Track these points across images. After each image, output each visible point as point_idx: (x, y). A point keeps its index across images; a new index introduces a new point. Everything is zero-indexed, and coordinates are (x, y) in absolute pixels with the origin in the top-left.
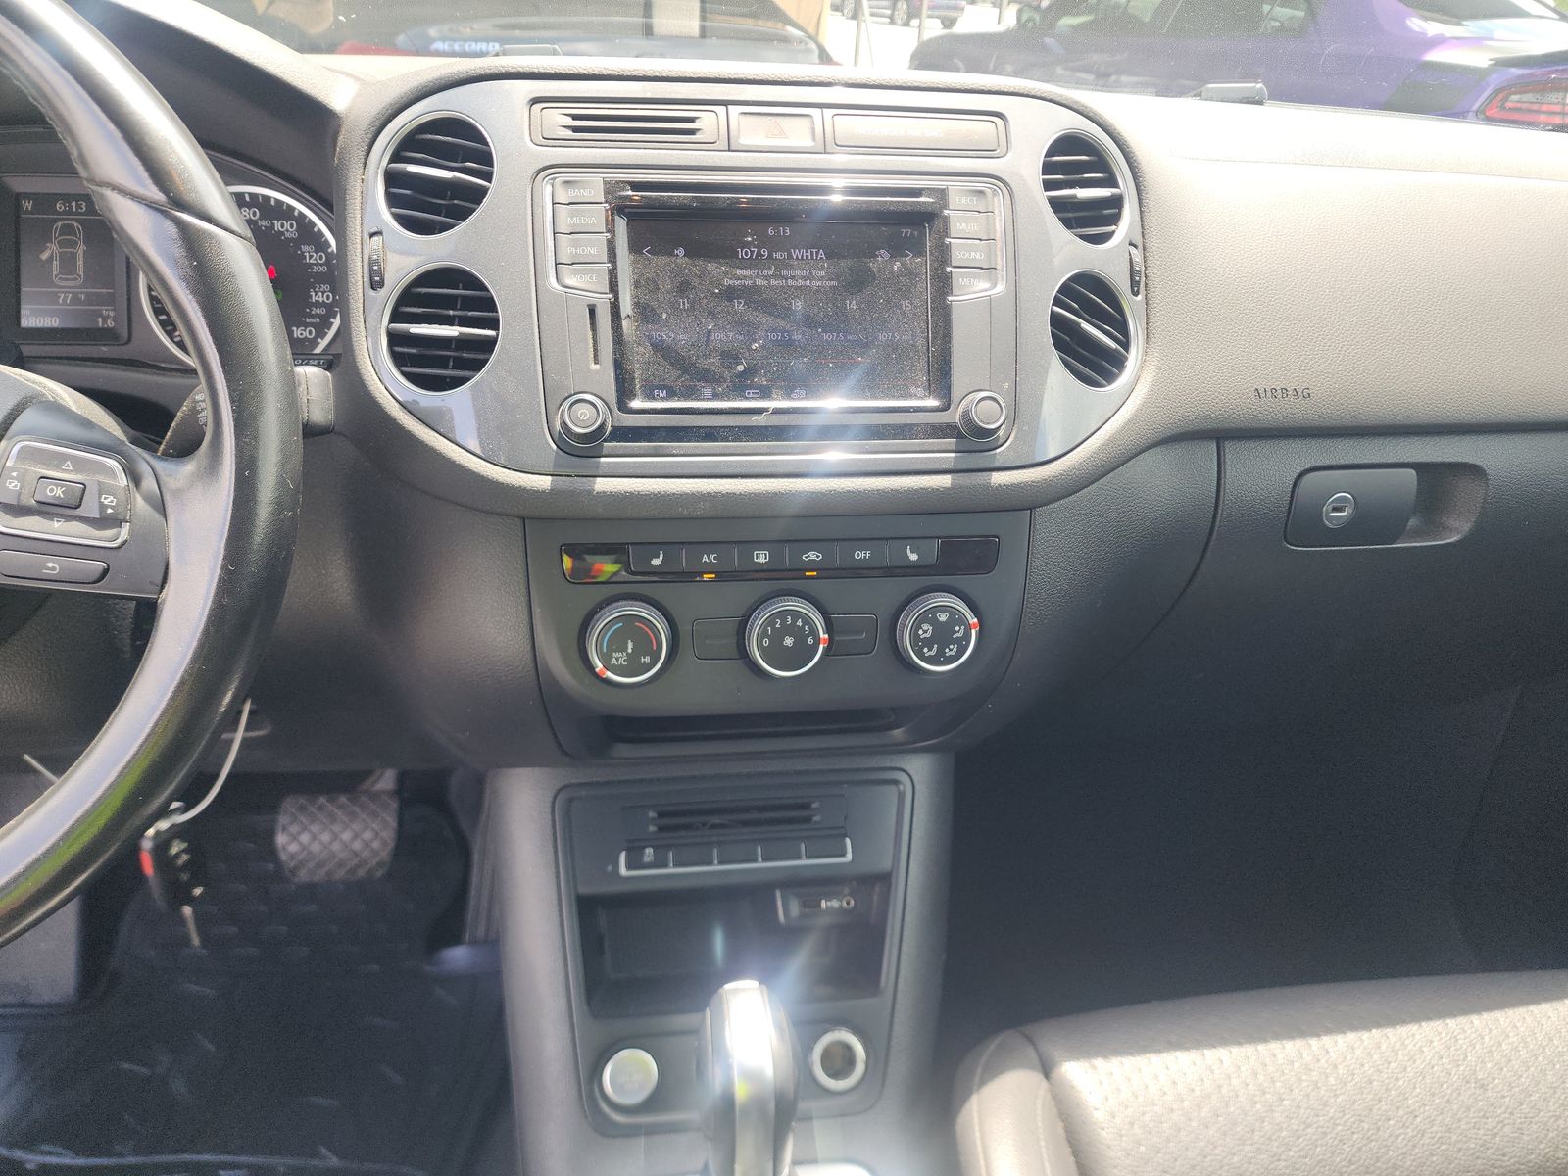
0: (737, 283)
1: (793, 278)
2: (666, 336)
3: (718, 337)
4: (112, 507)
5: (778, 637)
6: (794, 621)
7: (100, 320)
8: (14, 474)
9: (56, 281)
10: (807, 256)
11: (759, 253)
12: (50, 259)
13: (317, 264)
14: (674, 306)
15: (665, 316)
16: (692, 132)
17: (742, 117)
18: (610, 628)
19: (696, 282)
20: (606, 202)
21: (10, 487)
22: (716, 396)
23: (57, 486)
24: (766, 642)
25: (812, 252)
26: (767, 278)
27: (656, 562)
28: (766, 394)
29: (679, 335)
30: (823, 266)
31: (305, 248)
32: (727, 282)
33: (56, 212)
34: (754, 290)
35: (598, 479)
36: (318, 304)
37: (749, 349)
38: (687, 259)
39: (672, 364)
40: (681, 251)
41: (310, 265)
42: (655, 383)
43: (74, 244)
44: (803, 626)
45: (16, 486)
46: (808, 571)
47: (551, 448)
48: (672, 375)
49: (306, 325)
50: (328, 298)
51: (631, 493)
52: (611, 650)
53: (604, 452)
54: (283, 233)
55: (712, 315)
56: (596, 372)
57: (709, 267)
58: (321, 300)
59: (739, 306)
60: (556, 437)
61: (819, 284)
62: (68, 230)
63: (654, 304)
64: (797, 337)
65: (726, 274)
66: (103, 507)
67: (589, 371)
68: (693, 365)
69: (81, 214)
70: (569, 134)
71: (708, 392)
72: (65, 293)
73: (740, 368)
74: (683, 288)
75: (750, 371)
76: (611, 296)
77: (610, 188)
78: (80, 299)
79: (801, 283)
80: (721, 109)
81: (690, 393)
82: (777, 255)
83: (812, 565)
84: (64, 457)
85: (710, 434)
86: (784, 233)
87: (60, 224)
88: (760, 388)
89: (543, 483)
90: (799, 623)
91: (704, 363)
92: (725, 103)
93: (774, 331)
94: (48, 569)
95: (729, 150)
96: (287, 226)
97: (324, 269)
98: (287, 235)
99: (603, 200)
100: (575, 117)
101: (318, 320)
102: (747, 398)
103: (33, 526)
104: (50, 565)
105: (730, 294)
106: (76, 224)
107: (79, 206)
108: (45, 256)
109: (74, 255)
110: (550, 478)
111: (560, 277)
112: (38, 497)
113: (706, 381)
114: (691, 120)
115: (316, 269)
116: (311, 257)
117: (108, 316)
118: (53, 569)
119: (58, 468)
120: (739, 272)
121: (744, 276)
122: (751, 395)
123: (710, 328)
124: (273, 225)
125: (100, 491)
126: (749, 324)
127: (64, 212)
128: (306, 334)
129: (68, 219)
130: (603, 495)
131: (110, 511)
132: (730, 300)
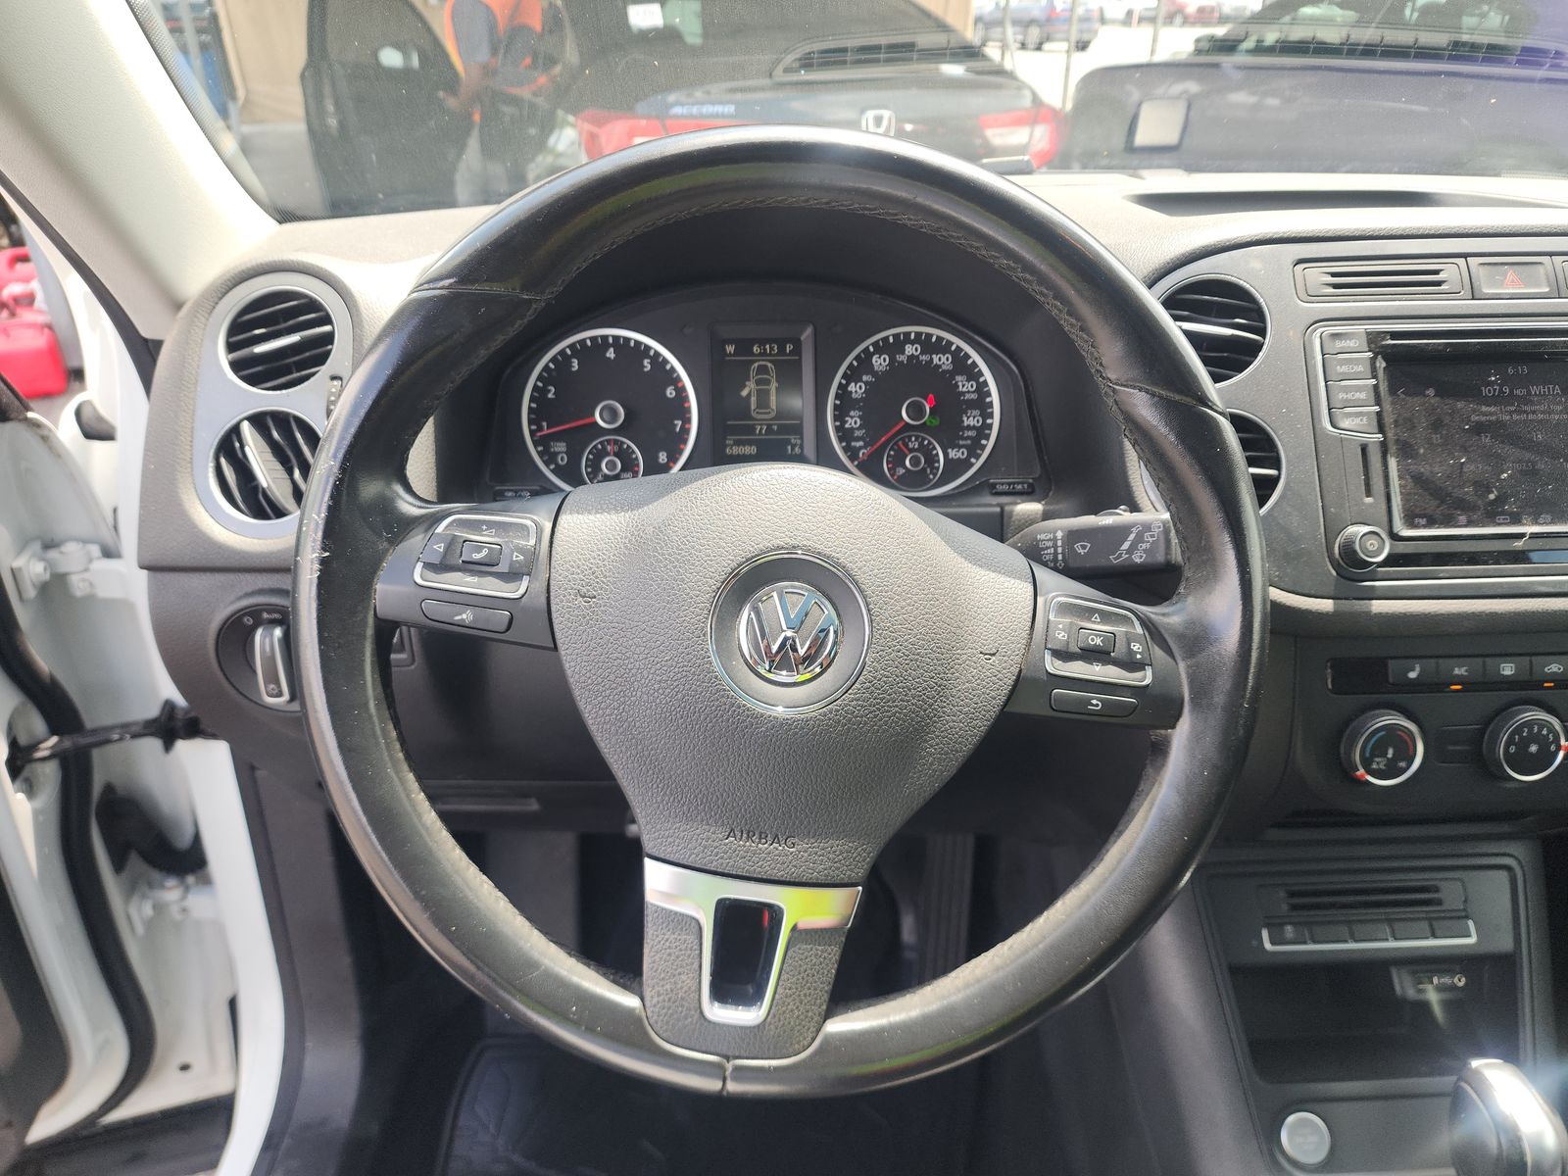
0: (1483, 419)
1: (1534, 412)
2: (1424, 469)
3: (1470, 468)
4: (1140, 653)
5: (1524, 744)
6: (1540, 730)
7: (789, 448)
8: (1061, 626)
9: (754, 414)
10: (1544, 392)
11: (1501, 391)
12: (749, 395)
13: (969, 392)
14: (1429, 441)
15: (1422, 451)
16: (1439, 284)
17: (1481, 268)
18: (1373, 736)
19: (1447, 420)
20: (1370, 351)
21: (1060, 637)
22: (1470, 524)
23: (1096, 635)
24: (1512, 749)
25: (1549, 388)
26: (1511, 413)
27: (1412, 675)
28: (1516, 520)
29: (1437, 468)
30: (1560, 402)
31: (959, 378)
32: (1474, 418)
33: (753, 354)
34: (1500, 424)
35: (1374, 602)
36: (969, 428)
37: (1499, 480)
38: (1438, 399)
39: (1431, 494)
40: (1431, 392)
41: (963, 393)
42: (1417, 511)
43: (767, 382)
44: (1548, 735)
45: (1064, 636)
46: (1547, 682)
47: (1331, 574)
48: (1431, 505)
49: (960, 447)
50: (978, 421)
51: (1405, 614)
52: (1373, 755)
53: (1379, 576)
54: (940, 366)
55: (1465, 449)
56: (1370, 505)
57: (1460, 405)
58: (972, 424)
59: (1486, 440)
60: (1335, 564)
61: (1557, 417)
62: (762, 370)
63: (1412, 441)
64: (1540, 466)
65: (1474, 411)
66: (1131, 652)
67: (1364, 504)
68: (1449, 495)
69: (774, 355)
70: (1331, 290)
71: (1463, 519)
72: (761, 425)
73: (1492, 497)
74: (1436, 425)
75: (1501, 500)
76: (1381, 436)
77: (1373, 338)
78: (773, 430)
79: (1541, 416)
80: (1461, 261)
81: (1448, 522)
82: (1518, 392)
83: (1553, 677)
84: (1093, 611)
85: (1473, 559)
86: (1523, 371)
87: (756, 365)
88: (1511, 514)
89: (1326, 605)
90: (1545, 732)
91: (1457, 493)
92: (1465, 256)
93: (1520, 461)
94: (1093, 705)
95: (1473, 299)
96: (944, 359)
97: (974, 396)
98: (944, 367)
99: (1367, 349)
100: (1334, 275)
101: (969, 442)
102: (1499, 524)
103: (1078, 669)
104: (1094, 702)
105: (1479, 429)
106: (769, 365)
107: (771, 349)
108: (744, 393)
109: (767, 392)
110: (1331, 601)
111: (1335, 420)
112: (1081, 645)
113: (1462, 510)
114: (1436, 272)
115: (967, 396)
116: (963, 386)
117: (795, 445)
118: (1097, 705)
119: (1089, 619)
120: (1484, 409)
121: (1489, 412)
122: (1502, 521)
123: (1463, 460)
124: (932, 359)
125: (1128, 639)
126: (1498, 456)
127: (760, 354)
128: (959, 455)
129: (763, 360)
130: (1380, 615)
131: (1139, 656)
132: (1479, 434)
